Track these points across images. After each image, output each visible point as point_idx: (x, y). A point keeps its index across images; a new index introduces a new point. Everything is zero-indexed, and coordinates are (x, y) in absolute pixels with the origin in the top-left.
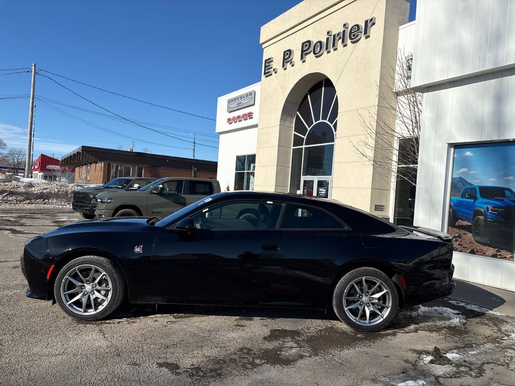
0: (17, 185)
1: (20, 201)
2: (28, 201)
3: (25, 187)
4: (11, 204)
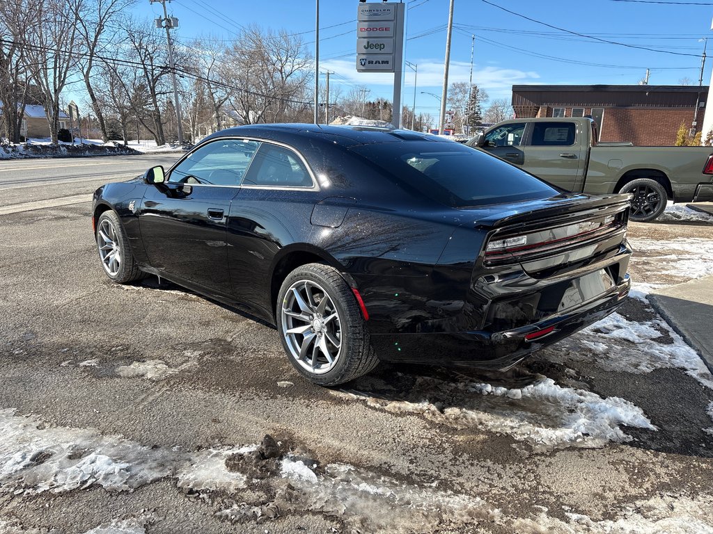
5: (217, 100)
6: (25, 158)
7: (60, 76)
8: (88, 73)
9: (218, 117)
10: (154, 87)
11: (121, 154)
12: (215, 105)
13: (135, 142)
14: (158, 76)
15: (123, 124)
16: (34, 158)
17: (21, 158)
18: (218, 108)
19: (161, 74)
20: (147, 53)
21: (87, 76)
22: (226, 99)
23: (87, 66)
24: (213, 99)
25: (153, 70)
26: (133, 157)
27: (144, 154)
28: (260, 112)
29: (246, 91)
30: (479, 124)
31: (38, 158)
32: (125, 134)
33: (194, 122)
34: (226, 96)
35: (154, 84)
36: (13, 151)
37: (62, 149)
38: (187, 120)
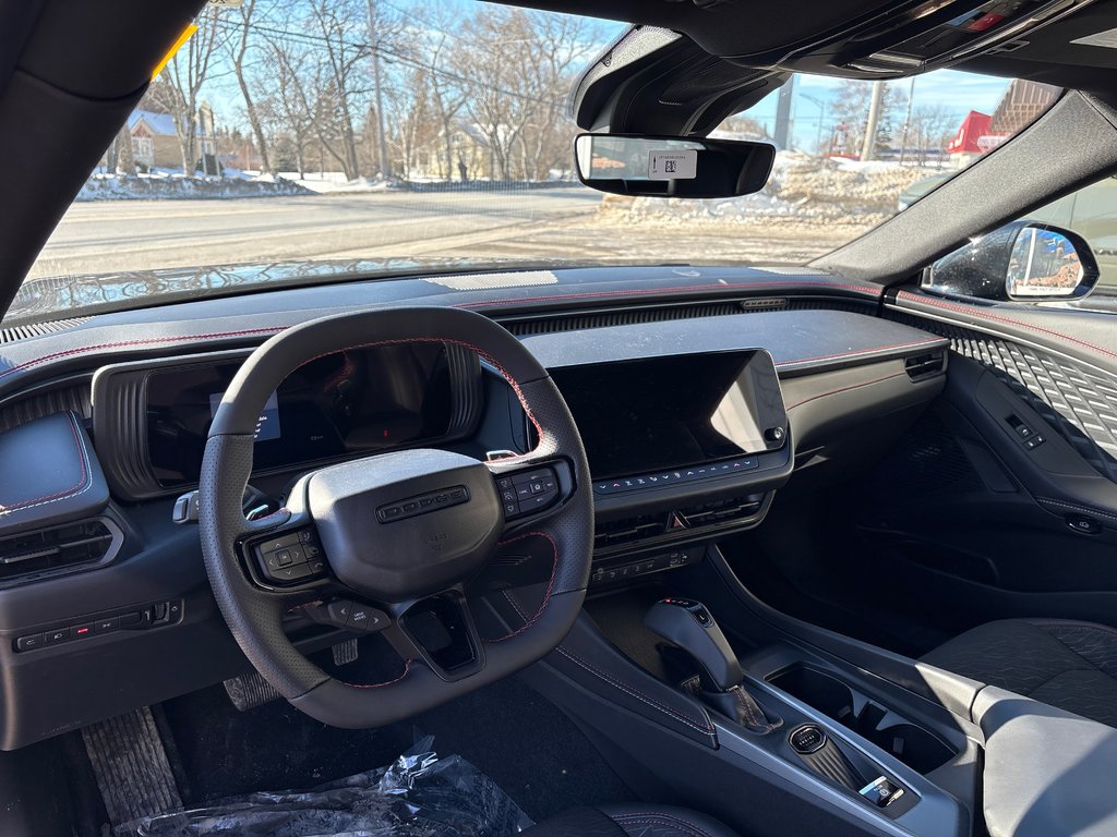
0: (830, 180)
1: (832, 218)
2: (848, 218)
3: (845, 183)
4: (810, 223)
5: (446, 106)
6: (121, 199)
7: (198, 66)
8: (240, 58)
9: (447, 135)
10: (344, 81)
11: (284, 195)
12: (443, 114)
13: (316, 176)
14: (352, 62)
15: (299, 146)
16: (136, 199)
17: (113, 200)
18: (447, 119)
19: (356, 59)
20: (334, 22)
21: (238, 64)
22: (460, 104)
23: (240, 47)
24: (441, 104)
25: (343, 50)
26: (302, 199)
27: (321, 194)
28: (516, 128)
29: (496, 89)
30: (886, 149)
31: (142, 199)
32: (302, 163)
33: (409, 142)
34: (460, 100)
35: (344, 76)
36: (101, 186)
37: (185, 184)
38: (399, 141)
